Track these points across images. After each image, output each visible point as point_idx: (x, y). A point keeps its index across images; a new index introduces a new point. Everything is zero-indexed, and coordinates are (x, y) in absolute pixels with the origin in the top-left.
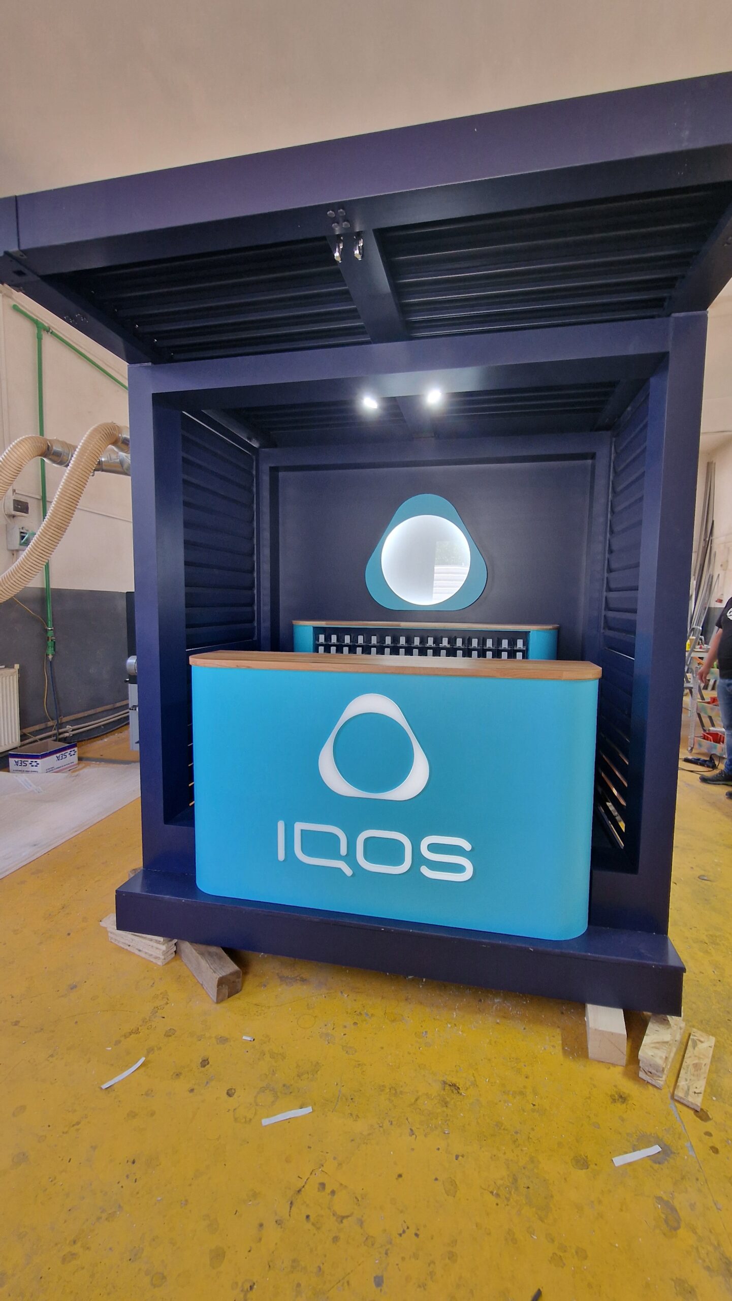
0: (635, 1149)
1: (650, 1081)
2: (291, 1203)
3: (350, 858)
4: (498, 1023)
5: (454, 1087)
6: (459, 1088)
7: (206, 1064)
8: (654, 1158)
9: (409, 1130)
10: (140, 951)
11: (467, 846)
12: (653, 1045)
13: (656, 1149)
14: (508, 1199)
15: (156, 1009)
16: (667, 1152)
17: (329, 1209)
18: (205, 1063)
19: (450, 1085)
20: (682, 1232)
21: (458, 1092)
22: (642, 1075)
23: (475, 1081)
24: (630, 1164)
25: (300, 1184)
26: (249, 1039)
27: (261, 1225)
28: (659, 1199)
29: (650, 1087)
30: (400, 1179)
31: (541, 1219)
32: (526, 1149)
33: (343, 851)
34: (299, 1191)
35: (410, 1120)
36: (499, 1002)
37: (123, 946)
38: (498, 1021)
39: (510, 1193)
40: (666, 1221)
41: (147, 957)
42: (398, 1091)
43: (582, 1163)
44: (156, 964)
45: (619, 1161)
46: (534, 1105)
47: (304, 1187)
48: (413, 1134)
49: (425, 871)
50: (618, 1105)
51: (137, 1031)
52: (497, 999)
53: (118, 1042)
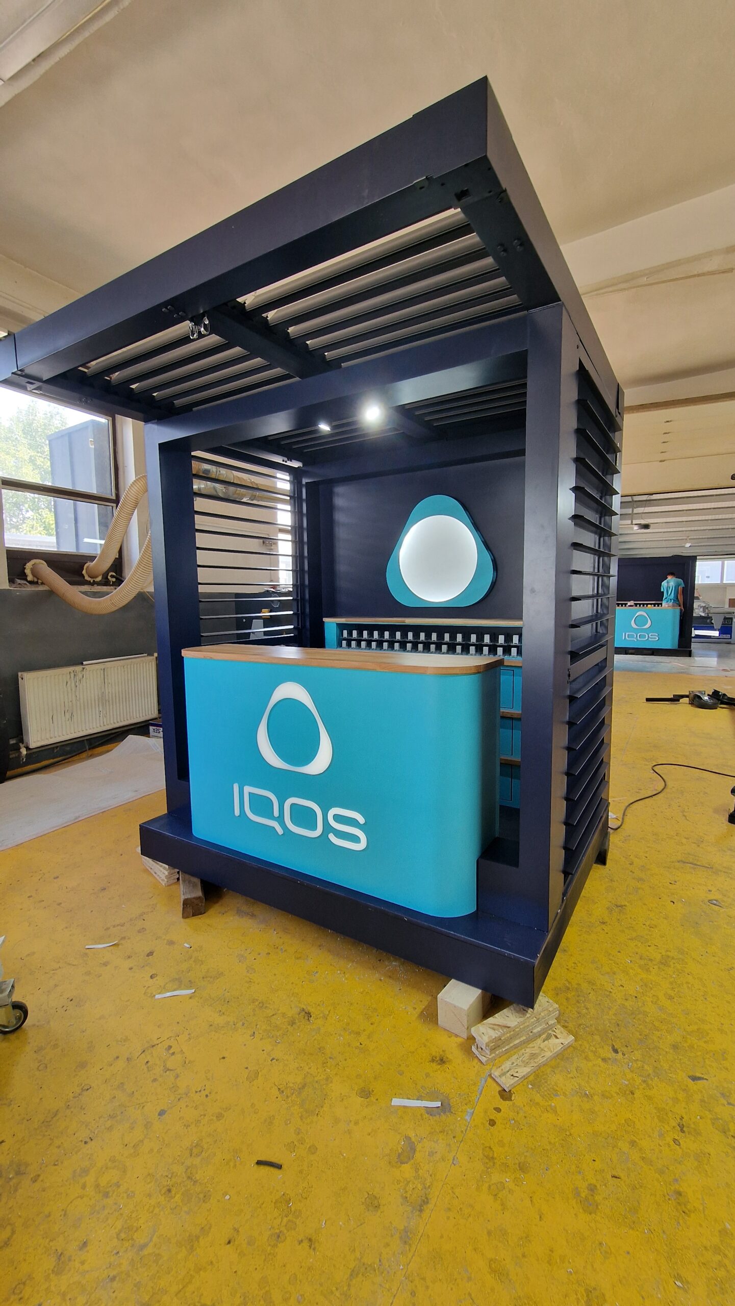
1: (478, 1056)
2: (144, 1051)
3: (280, 819)
5: (309, 1015)
7: (151, 955)
8: (429, 1111)
9: (253, 1033)
10: (155, 873)
11: (361, 820)
12: (491, 1026)
13: (439, 1104)
14: (287, 1097)
15: (143, 914)
16: (444, 1109)
17: (164, 1062)
19: (306, 1013)
20: (406, 1168)
21: (308, 1019)
22: (474, 1049)
23: (328, 1015)
24: (405, 1107)
25: (156, 1042)
26: (188, 946)
27: (118, 1057)
28: (408, 1138)
29: (476, 1061)
30: (222, 1060)
32: (329, 1071)
33: (276, 813)
34: (153, 1046)
35: (258, 1026)
36: (396, 965)
41: (156, 877)
42: (265, 1006)
43: (366, 1093)
44: (162, 884)
45: (396, 1102)
46: (361, 1044)
47: (158, 1044)
48: (253, 1036)
49: (332, 837)
50: (435, 1066)
53: (107, 928)
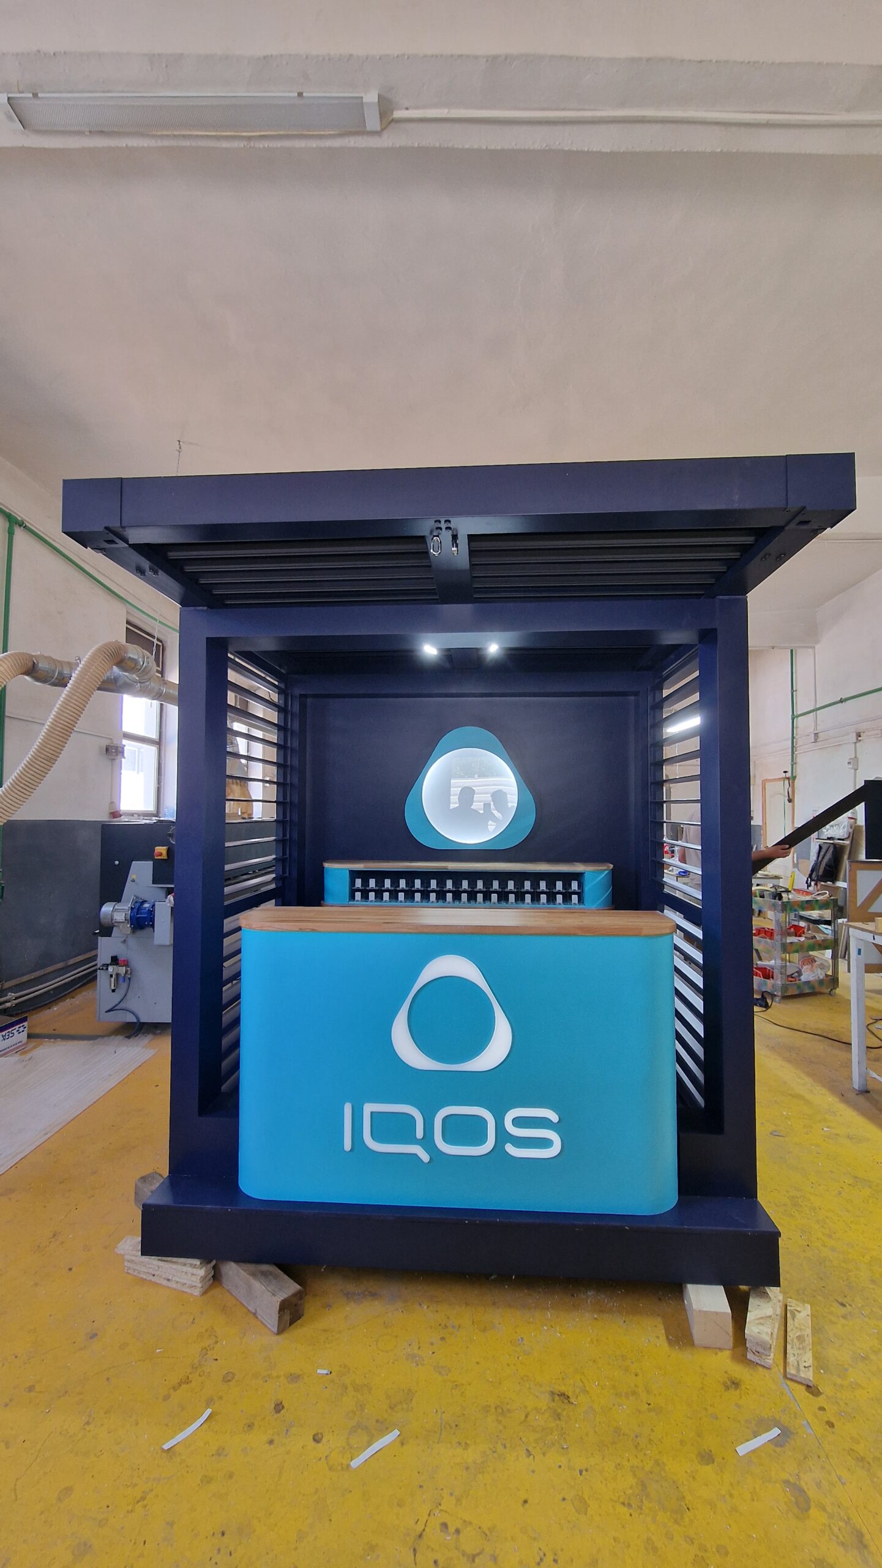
0: (756, 1435)
1: (759, 1362)
2: (415, 1550)
3: (427, 1142)
4: (596, 1319)
5: (564, 1396)
6: (569, 1397)
7: (281, 1408)
8: (776, 1442)
9: (525, 1451)
10: (168, 1280)
11: (554, 1117)
12: (757, 1322)
13: (776, 1431)
14: (640, 1508)
15: (204, 1351)
16: (786, 1434)
17: (457, 1548)
18: (279, 1407)
19: (559, 1395)
20: (814, 1512)
21: (569, 1401)
22: (750, 1356)
23: (585, 1386)
24: (754, 1451)
25: (419, 1528)
26: (325, 1372)
28: (787, 1482)
29: (760, 1369)
30: (527, 1506)
31: (676, 1522)
32: (649, 1452)
33: (420, 1134)
34: (420, 1536)
35: (524, 1439)
36: (593, 1295)
37: (144, 1277)
38: (596, 1316)
39: (642, 1501)
40: (797, 1503)
41: (179, 1287)
42: (505, 1410)
43: (707, 1458)
44: (192, 1294)
45: (743, 1449)
46: (649, 1404)
47: (424, 1530)
48: (531, 1455)
49: (510, 1149)
50: (732, 1391)
51: (187, 1381)
52: (590, 1292)
53: (166, 1398)
